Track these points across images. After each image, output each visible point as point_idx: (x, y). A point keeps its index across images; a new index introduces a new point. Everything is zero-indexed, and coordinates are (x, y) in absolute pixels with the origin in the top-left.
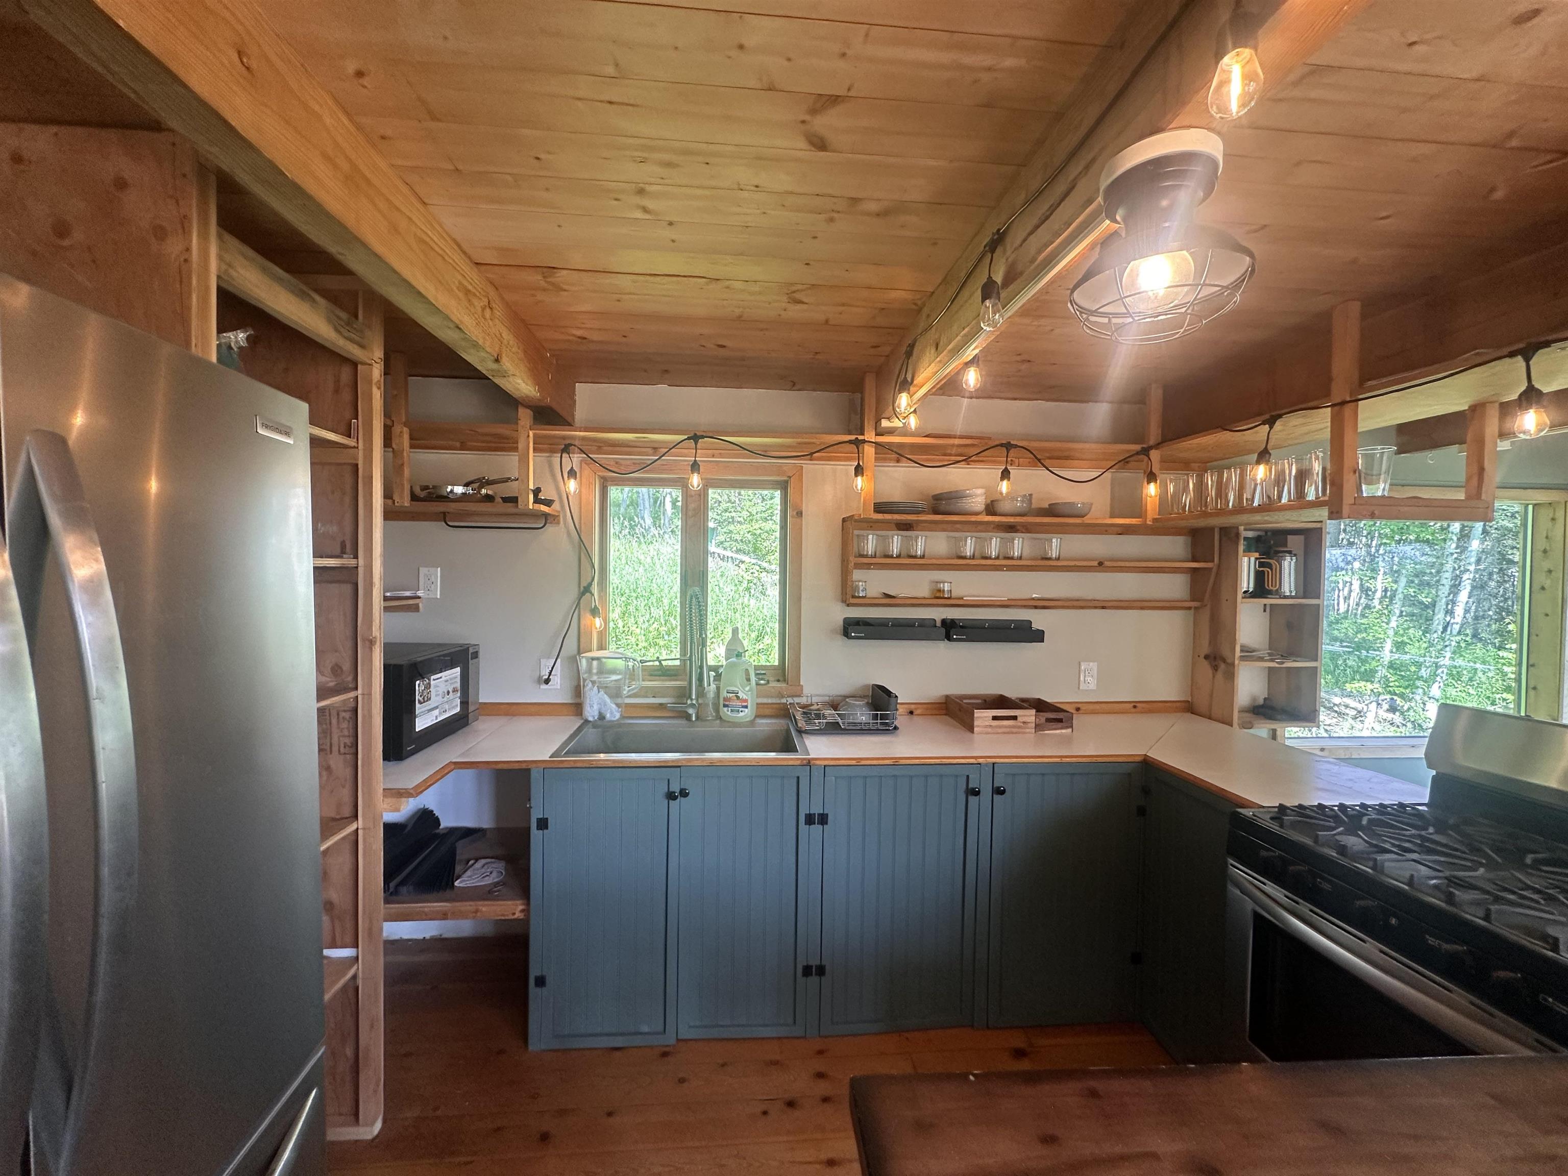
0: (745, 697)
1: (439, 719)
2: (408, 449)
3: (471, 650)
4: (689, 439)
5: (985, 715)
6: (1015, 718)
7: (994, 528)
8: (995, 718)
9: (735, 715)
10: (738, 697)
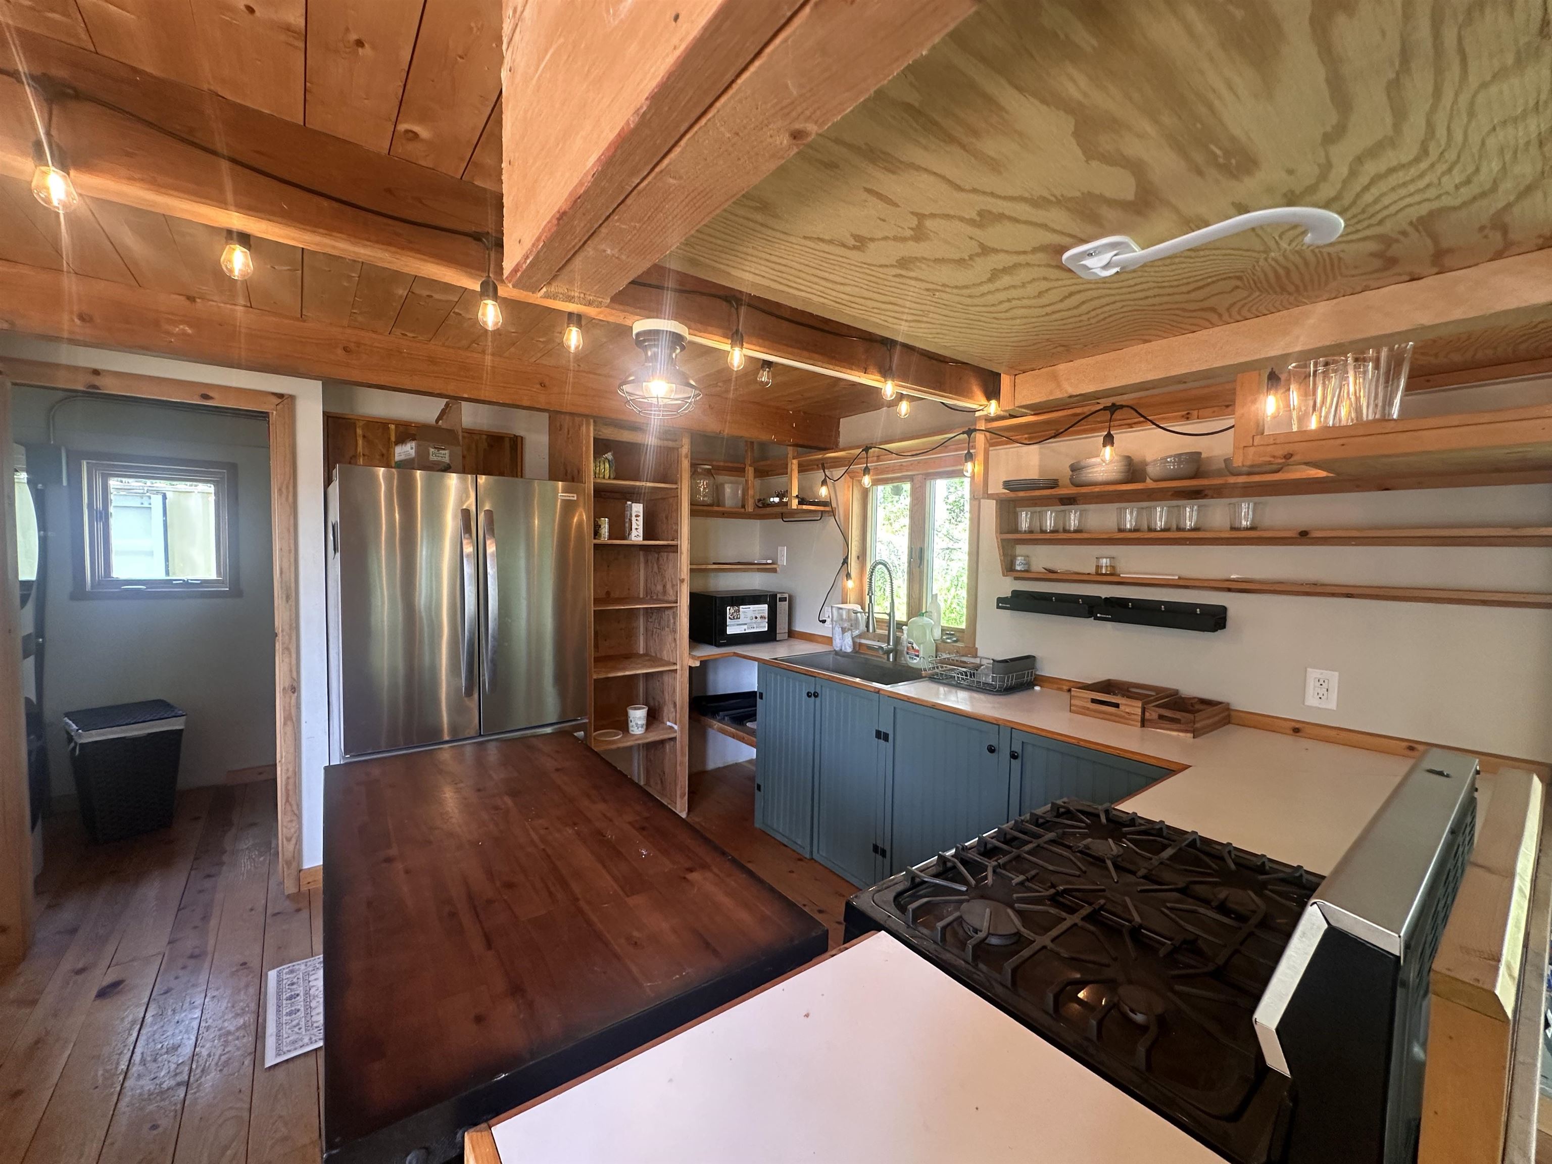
0: (917, 648)
1: (747, 631)
2: (752, 479)
3: (779, 596)
4: (863, 451)
5: (1086, 696)
6: (1117, 706)
7: (1172, 495)
8: (1094, 701)
9: (911, 661)
10: (913, 647)
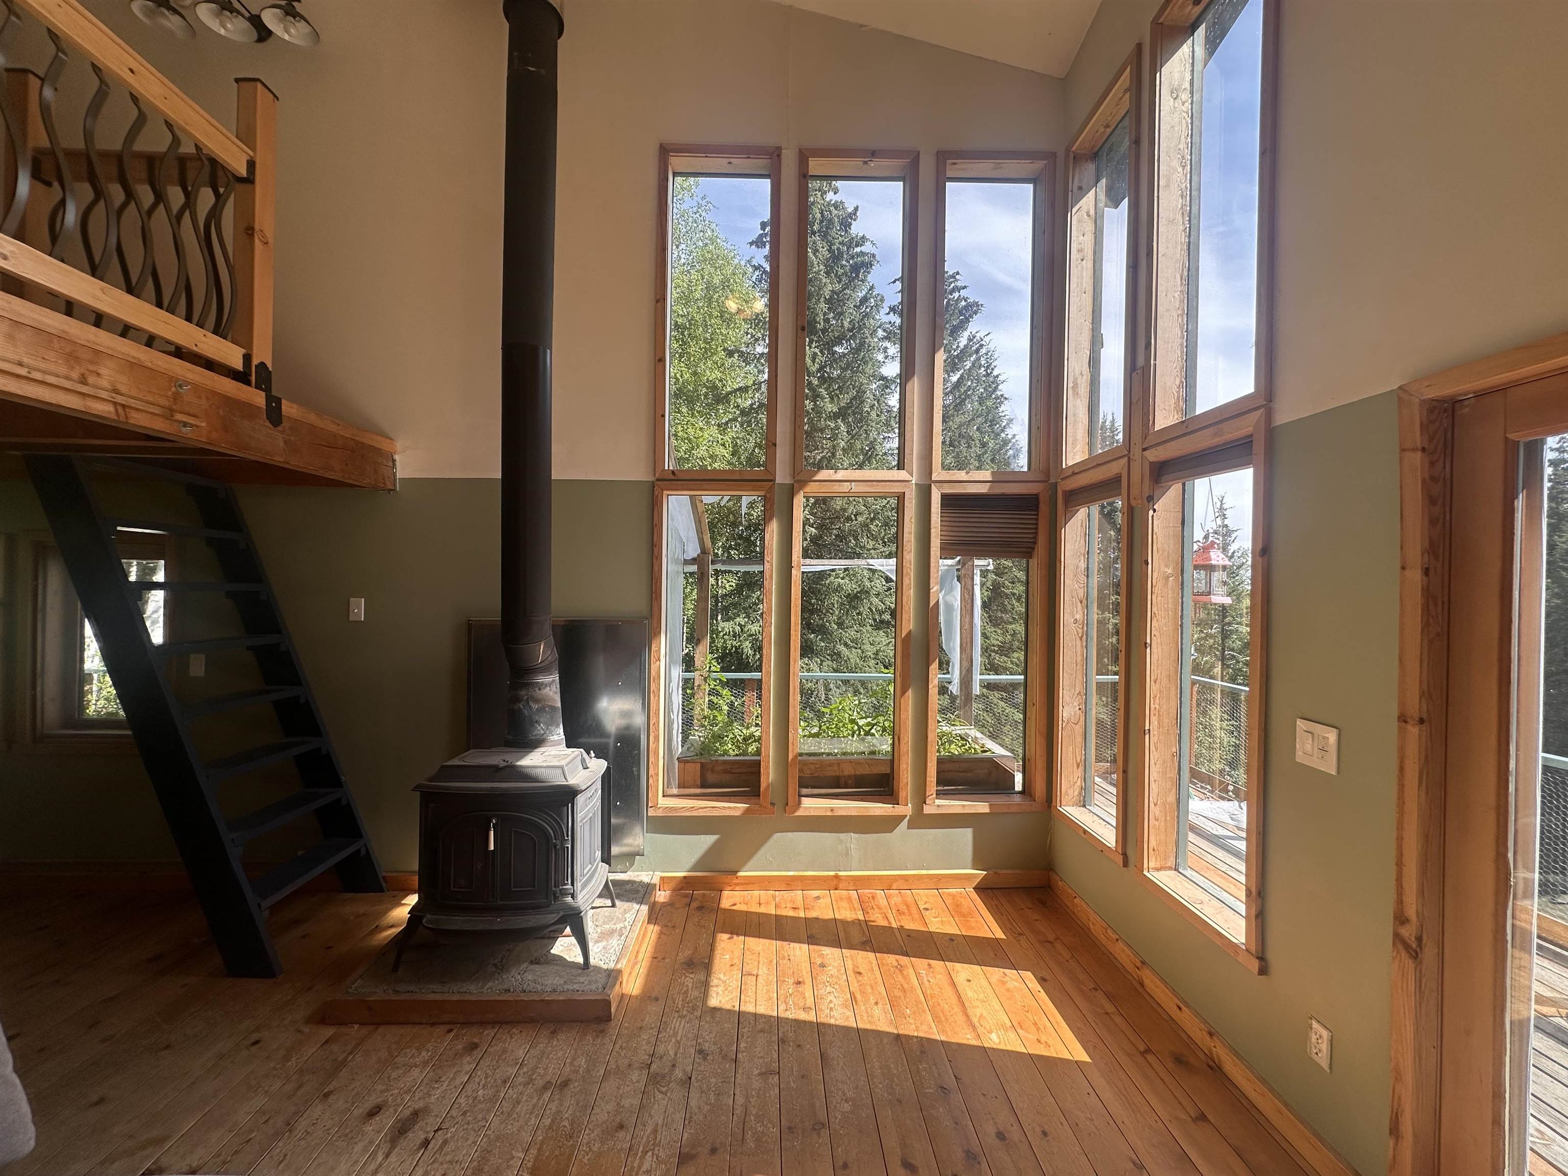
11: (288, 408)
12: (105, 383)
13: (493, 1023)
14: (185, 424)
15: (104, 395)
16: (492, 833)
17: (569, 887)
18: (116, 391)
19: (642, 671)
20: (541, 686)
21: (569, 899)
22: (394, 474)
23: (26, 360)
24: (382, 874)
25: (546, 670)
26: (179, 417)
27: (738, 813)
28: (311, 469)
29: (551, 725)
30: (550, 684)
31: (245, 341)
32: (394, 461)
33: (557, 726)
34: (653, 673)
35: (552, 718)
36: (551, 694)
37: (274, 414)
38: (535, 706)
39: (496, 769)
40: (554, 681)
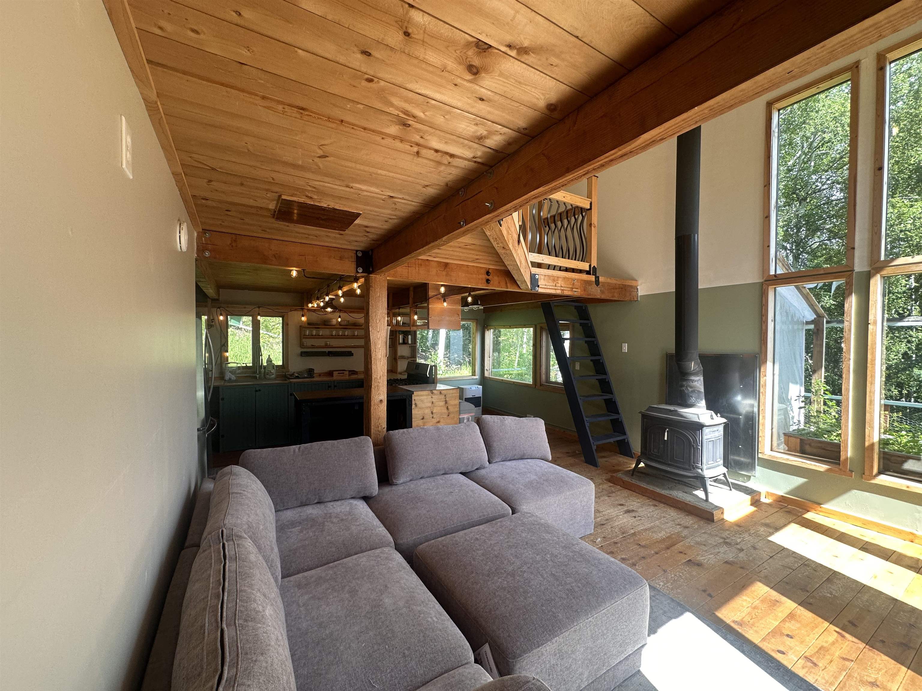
10: (271, 372)
11: (601, 279)
12: (559, 285)
13: (665, 503)
14: (575, 291)
15: (559, 288)
16: (666, 434)
17: (700, 465)
18: (561, 287)
19: (754, 381)
20: (693, 381)
21: (700, 471)
22: (638, 294)
23: (547, 284)
24: (633, 451)
25: (696, 374)
26: (574, 290)
27: (822, 470)
28: (608, 298)
29: (698, 399)
30: (698, 381)
31: (589, 261)
32: (637, 289)
33: (702, 400)
34: (762, 383)
35: (699, 396)
36: (698, 385)
37: (597, 282)
38: (690, 390)
39: (670, 411)
40: (699, 380)
